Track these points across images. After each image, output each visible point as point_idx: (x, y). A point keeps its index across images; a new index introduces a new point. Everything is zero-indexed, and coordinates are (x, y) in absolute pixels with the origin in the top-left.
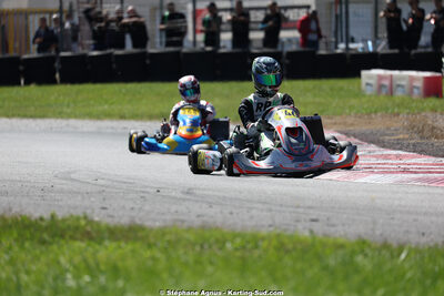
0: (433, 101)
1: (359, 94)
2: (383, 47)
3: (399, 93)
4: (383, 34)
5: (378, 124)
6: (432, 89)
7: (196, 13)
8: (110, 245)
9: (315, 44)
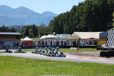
0: (78, 51)
1: (70, 50)
2: (72, 45)
3: (74, 50)
4: (72, 44)
5: (73, 53)
6: (78, 50)
7: (53, 41)
8: (52, 62)
9: (66, 45)
